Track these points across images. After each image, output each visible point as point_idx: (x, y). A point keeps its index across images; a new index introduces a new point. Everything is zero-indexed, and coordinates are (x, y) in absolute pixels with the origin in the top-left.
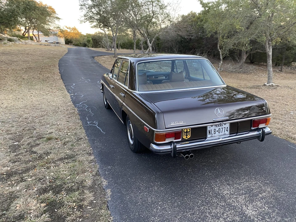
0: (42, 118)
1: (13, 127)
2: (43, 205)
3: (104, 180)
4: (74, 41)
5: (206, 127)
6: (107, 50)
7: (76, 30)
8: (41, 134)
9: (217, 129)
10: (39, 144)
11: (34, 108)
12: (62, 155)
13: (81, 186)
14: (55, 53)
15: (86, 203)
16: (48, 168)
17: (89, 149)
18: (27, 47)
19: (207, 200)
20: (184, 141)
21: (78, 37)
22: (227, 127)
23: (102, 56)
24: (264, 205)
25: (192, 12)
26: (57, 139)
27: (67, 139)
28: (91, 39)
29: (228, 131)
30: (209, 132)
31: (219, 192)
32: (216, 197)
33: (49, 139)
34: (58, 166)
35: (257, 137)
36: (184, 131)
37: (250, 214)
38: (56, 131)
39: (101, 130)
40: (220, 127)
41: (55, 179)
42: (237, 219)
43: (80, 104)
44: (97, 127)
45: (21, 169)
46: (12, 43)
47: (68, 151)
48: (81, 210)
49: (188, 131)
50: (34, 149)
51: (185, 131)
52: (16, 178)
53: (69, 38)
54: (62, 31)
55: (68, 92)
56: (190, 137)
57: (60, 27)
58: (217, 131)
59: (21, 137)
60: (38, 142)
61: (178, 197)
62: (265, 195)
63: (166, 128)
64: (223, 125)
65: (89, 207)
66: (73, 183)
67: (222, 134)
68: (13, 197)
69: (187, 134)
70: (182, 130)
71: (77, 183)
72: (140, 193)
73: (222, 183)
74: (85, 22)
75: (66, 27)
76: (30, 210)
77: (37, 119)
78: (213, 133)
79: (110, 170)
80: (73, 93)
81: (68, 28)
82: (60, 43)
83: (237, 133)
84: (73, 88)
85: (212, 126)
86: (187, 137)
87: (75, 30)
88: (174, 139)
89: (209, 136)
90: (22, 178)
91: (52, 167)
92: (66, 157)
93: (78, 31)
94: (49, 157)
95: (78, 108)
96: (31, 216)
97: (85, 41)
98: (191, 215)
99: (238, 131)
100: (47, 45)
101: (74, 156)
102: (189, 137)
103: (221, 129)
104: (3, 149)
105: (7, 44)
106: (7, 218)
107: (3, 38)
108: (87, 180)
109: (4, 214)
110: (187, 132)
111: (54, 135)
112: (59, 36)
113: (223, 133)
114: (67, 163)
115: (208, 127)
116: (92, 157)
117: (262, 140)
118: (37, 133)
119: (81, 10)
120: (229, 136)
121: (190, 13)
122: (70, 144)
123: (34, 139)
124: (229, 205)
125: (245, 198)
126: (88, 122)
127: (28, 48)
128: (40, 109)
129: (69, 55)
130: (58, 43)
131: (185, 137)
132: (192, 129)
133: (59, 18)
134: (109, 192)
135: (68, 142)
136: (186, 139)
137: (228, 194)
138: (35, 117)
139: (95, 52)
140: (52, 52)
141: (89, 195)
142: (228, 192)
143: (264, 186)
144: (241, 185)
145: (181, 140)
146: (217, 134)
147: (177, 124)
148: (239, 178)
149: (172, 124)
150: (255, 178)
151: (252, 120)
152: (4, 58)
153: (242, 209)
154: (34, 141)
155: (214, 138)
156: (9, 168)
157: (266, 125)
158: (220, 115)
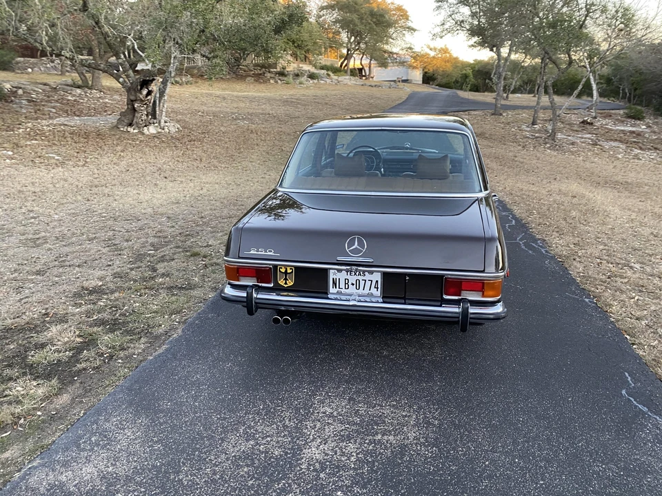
1: (173, 227)
2: (79, 340)
4: (439, 76)
5: (326, 270)
7: (449, 53)
8: (194, 245)
9: (352, 279)
10: (173, 260)
13: (147, 330)
15: (122, 354)
16: (141, 295)
18: (334, 90)
19: (274, 409)
20: (278, 289)
21: (449, 68)
22: (377, 281)
23: (466, 111)
26: (205, 257)
28: (470, 71)
29: (379, 289)
30: (334, 283)
31: (315, 404)
32: (297, 410)
36: (280, 271)
37: (310, 455)
40: (360, 278)
41: (133, 313)
46: (313, 83)
47: (196, 279)
48: (107, 361)
49: (289, 271)
50: (158, 266)
51: (283, 270)
53: (430, 69)
54: (416, 57)
56: (292, 283)
57: (412, 47)
58: (353, 284)
59: (167, 243)
60: (176, 256)
61: (240, 388)
62: (388, 441)
63: (239, 258)
64: (366, 273)
65: (120, 361)
66: (144, 324)
67: (364, 292)
68: (63, 320)
69: (286, 276)
70: (275, 267)
71: (148, 325)
72: (198, 364)
74: (441, 37)
75: (428, 47)
76: (59, 341)
78: (342, 285)
79: (207, 319)
81: (431, 49)
82: (411, 80)
83: (406, 299)
85: (340, 271)
86: (286, 283)
87: (445, 52)
88: (256, 281)
89: (332, 290)
91: (147, 295)
92: (184, 286)
93: (451, 56)
94: (160, 280)
96: (53, 348)
97: (456, 75)
98: (218, 419)
99: (407, 294)
100: (375, 86)
102: (290, 283)
103: (362, 283)
104: (125, 257)
105: (303, 84)
106: (30, 342)
107: (302, 73)
108: (163, 326)
109: (33, 337)
110: (286, 273)
112: (410, 66)
113: (367, 291)
114: (173, 295)
115: (331, 271)
117: (463, 329)
119: (437, 12)
120: (381, 299)
122: (214, 268)
123: (179, 250)
124: (298, 429)
125: (343, 430)
127: (334, 93)
130: (406, 81)
131: (282, 282)
132: (296, 268)
134: (164, 348)
136: (286, 286)
137: (324, 413)
139: (462, 103)
140: (372, 101)
141: (141, 345)
142: (329, 410)
143: (414, 426)
144: (373, 408)
145: (272, 285)
146: (352, 289)
147: (262, 253)
148: (389, 397)
149: (252, 252)
150: (420, 408)
151: (442, 276)
152: (281, 111)
153: (307, 443)
154: (174, 254)
155: (343, 297)
156: (101, 283)
157: (483, 296)
158: (356, 251)
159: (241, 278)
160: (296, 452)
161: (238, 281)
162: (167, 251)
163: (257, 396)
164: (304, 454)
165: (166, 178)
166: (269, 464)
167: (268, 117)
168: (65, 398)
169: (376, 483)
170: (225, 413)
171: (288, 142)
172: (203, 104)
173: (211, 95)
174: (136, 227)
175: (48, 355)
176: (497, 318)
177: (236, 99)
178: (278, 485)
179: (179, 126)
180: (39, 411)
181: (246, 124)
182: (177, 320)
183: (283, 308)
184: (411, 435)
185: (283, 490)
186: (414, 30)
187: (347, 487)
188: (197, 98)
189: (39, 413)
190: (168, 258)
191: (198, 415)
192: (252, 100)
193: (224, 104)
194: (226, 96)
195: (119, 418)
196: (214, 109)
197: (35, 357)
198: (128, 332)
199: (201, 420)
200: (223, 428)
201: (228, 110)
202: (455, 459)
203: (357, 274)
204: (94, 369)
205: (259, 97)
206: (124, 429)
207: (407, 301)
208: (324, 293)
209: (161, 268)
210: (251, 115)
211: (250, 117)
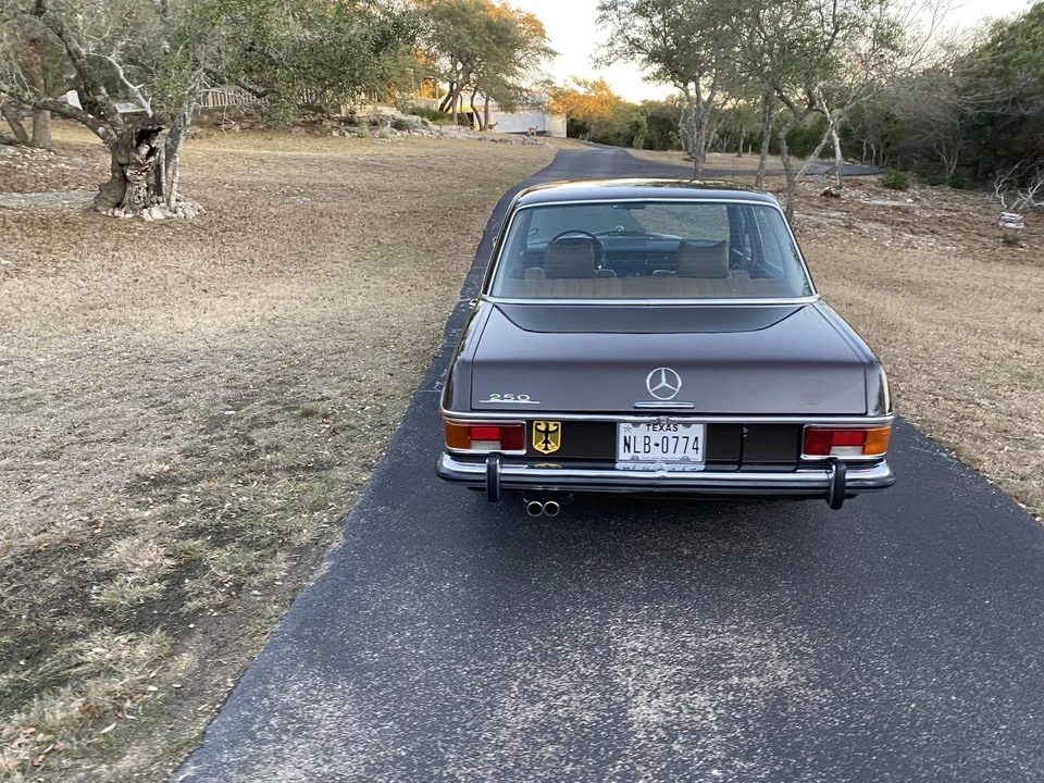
0: (335, 358)
1: (252, 370)
2: (169, 562)
3: (341, 538)
4: (593, 126)
5: (613, 426)
6: (687, 160)
7: (607, 89)
8: (299, 399)
9: (656, 436)
10: (275, 423)
11: (339, 326)
12: (303, 459)
13: (281, 540)
14: (512, 165)
15: (255, 581)
16: (245, 483)
17: (378, 455)
18: (439, 147)
19: (553, 651)
20: (534, 458)
21: (608, 113)
22: (696, 439)
24: (715, 709)
26: (325, 417)
27: (351, 422)
28: (644, 118)
30: (627, 444)
31: (612, 637)
32: (590, 648)
33: (308, 414)
34: (272, 483)
36: (536, 429)
37: (641, 717)
38: (343, 395)
40: (669, 434)
41: (242, 513)
42: (587, 718)
45: (190, 474)
46: (402, 135)
47: (326, 452)
48: (234, 593)
49: (552, 428)
50: (254, 434)
51: (542, 427)
53: (579, 115)
54: (559, 95)
55: (463, 291)
56: (557, 448)
57: (552, 80)
58: (657, 445)
59: (252, 398)
60: (277, 417)
61: (482, 620)
62: (751, 685)
63: (473, 410)
64: (680, 426)
65: (256, 592)
66: (270, 529)
67: (675, 456)
68: (127, 530)
69: (547, 437)
70: (530, 422)
71: (278, 531)
73: (649, 620)
74: (608, 64)
75: (575, 80)
76: (135, 565)
77: (322, 357)
78: (640, 447)
79: (378, 515)
80: (471, 295)
81: (579, 84)
82: (550, 132)
83: (742, 463)
85: (636, 424)
86: (546, 449)
87: (602, 89)
88: (499, 446)
89: (623, 455)
90: (175, 495)
91: (256, 483)
92: (310, 465)
93: (610, 94)
95: (450, 339)
96: (129, 579)
98: (469, 672)
99: (744, 456)
100: (501, 141)
101: (329, 468)
102: (554, 447)
103: (672, 442)
104: (190, 422)
105: (387, 137)
106: (84, 572)
107: (381, 120)
108: (305, 530)
109: (85, 562)
110: (547, 432)
111: (327, 406)
112: (548, 110)
113: (679, 455)
114: (299, 479)
115: (622, 425)
116: (366, 477)
117: (836, 505)
118: (295, 393)
119: (601, 25)
120: (703, 467)
122: (349, 433)
123: (277, 408)
124: (605, 679)
125: (675, 674)
126: (437, 383)
127: (440, 151)
129: (549, 173)
130: (542, 133)
131: (539, 447)
132: (564, 423)
133: (552, 52)
134: (326, 566)
135: (347, 428)
136: (546, 452)
137: (634, 650)
140: (501, 164)
141: (280, 565)
142: (640, 647)
143: (780, 658)
144: (706, 636)
145: (524, 452)
146: (656, 453)
147: (509, 400)
148: (723, 618)
149: (492, 400)
150: (776, 631)
151: (800, 425)
152: (360, 180)
153: (628, 700)
154: (271, 414)
155: (640, 466)
156: (167, 468)
157: (863, 453)
158: (664, 392)
159: (473, 443)
160: (619, 714)
161: (469, 447)
162: (258, 408)
163: (515, 631)
164: (631, 716)
165: (205, 291)
166: (583, 737)
167: (340, 191)
168: (186, 661)
169: (764, 751)
170: (475, 663)
171: (385, 230)
172: (228, 170)
173: (240, 156)
174: (188, 373)
175: (126, 592)
176: (881, 485)
177: (282, 163)
178: (614, 767)
179: (201, 207)
180: (150, 684)
181: (306, 201)
182: (325, 520)
183: (540, 488)
184: (784, 673)
185: (625, 775)
186: (554, 54)
187: (724, 761)
188: (216, 161)
189: (152, 688)
190: (263, 420)
191: (432, 669)
192: (309, 163)
193: (264, 171)
194: (264, 157)
195: (302, 685)
196: (249, 179)
197: (101, 595)
198: (251, 545)
199: (441, 677)
200: (482, 686)
201: (273, 179)
202: (864, 704)
203: (665, 428)
204: (217, 608)
205: (320, 158)
206: (319, 702)
207: (743, 468)
208: (610, 460)
209: (261, 437)
210: (313, 186)
211: (311, 190)
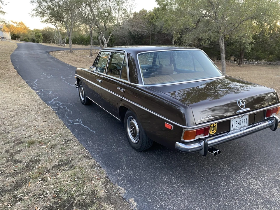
0: (13, 119)
3: (121, 188)
4: (21, 36)
5: (230, 121)
6: (60, 46)
7: (24, 25)
8: (18, 138)
9: (238, 121)
10: (20, 151)
12: (55, 162)
13: (94, 198)
16: (44, 179)
17: (85, 152)
19: (243, 199)
21: (26, 32)
22: (247, 119)
23: (56, 51)
25: (143, 9)
26: (40, 143)
27: (53, 142)
28: (41, 34)
29: (247, 122)
30: (232, 125)
31: (248, 187)
33: (31, 143)
34: (55, 175)
35: (270, 126)
36: (211, 127)
38: (35, 133)
39: (89, 129)
40: (241, 119)
41: (59, 193)
43: (52, 101)
44: (83, 125)
45: (9, 184)
47: (59, 156)
49: (215, 125)
52: (7, 197)
53: (16, 33)
54: (8, 26)
55: (33, 89)
56: (216, 131)
57: (5, 21)
58: (239, 123)
60: (17, 148)
63: (196, 125)
64: (244, 117)
67: (242, 126)
69: (213, 129)
71: (87, 195)
72: (169, 199)
74: (36, 16)
75: (12, 21)
77: (7, 120)
78: (235, 125)
79: (121, 174)
80: (39, 90)
81: (14, 23)
82: (6, 38)
83: (253, 124)
84: (37, 84)
85: (234, 118)
86: (213, 132)
87: (22, 25)
88: (203, 136)
89: (232, 129)
90: (15, 197)
91: (49, 178)
92: (60, 163)
93: (25, 26)
94: (39, 165)
95: (51, 105)
97: (33, 36)
101: (69, 162)
102: (215, 131)
103: (242, 121)
108: (98, 190)
111: (35, 138)
112: (4, 31)
115: (232, 119)
116: (93, 161)
118: (12, 137)
120: (247, 127)
121: (142, 10)
122: (59, 147)
123: (12, 144)
126: (70, 121)
128: (7, 109)
129: (20, 50)
130: (3, 38)
131: (211, 133)
132: (218, 123)
133: (4, 12)
135: (55, 145)
136: (213, 134)
137: (259, 189)
138: (4, 119)
145: (208, 136)
146: (238, 126)
148: (259, 170)
151: (266, 110)
154: (13, 147)
155: (236, 131)
157: (276, 114)
158: (242, 106)
159: (195, 136)
161: (195, 138)
182: (100, 183)
186: (5, 13)
208: (228, 132)
209: (22, 158)
